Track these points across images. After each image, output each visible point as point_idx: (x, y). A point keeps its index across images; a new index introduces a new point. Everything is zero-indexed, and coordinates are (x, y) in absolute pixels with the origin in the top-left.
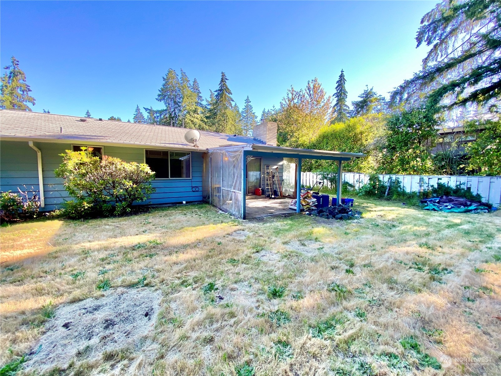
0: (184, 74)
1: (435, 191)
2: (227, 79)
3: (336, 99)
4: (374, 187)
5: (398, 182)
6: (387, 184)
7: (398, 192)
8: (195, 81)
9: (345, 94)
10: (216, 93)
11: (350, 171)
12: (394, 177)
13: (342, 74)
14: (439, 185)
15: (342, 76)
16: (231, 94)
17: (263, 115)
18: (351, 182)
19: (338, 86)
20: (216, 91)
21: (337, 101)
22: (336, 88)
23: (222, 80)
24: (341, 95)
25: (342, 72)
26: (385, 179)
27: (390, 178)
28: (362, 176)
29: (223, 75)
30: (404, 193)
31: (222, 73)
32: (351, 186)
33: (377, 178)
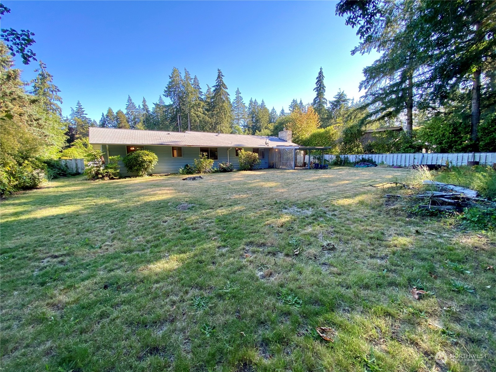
0: (187, 73)
1: (361, 161)
2: (223, 76)
3: (317, 93)
4: (338, 160)
5: (348, 158)
6: (343, 159)
7: (347, 162)
8: (195, 78)
9: (323, 89)
10: (214, 88)
11: (327, 154)
12: (346, 156)
13: (321, 71)
14: (363, 158)
15: (321, 73)
16: (227, 89)
17: (250, 104)
18: (327, 159)
19: (318, 82)
20: (214, 86)
21: (317, 94)
22: (316, 83)
23: (219, 77)
24: (320, 90)
25: (321, 69)
26: (342, 157)
27: (344, 156)
28: (333, 156)
29: (220, 72)
30: (350, 163)
31: (219, 70)
32: (328, 161)
33: (339, 157)
